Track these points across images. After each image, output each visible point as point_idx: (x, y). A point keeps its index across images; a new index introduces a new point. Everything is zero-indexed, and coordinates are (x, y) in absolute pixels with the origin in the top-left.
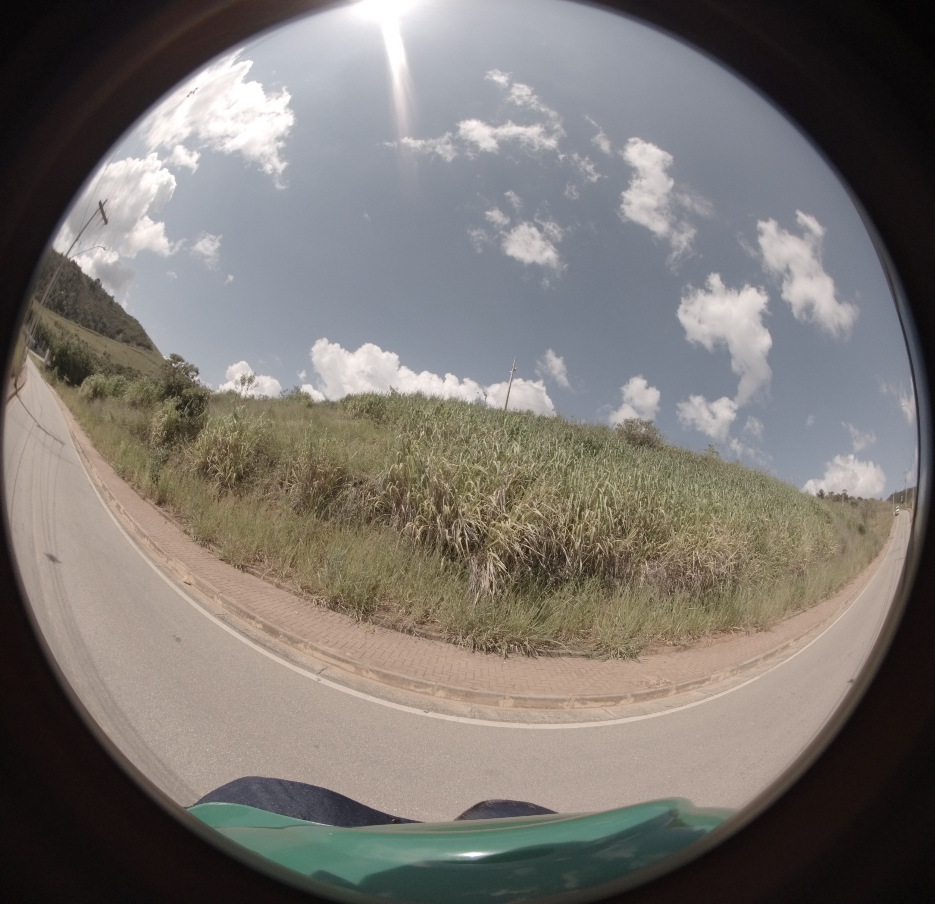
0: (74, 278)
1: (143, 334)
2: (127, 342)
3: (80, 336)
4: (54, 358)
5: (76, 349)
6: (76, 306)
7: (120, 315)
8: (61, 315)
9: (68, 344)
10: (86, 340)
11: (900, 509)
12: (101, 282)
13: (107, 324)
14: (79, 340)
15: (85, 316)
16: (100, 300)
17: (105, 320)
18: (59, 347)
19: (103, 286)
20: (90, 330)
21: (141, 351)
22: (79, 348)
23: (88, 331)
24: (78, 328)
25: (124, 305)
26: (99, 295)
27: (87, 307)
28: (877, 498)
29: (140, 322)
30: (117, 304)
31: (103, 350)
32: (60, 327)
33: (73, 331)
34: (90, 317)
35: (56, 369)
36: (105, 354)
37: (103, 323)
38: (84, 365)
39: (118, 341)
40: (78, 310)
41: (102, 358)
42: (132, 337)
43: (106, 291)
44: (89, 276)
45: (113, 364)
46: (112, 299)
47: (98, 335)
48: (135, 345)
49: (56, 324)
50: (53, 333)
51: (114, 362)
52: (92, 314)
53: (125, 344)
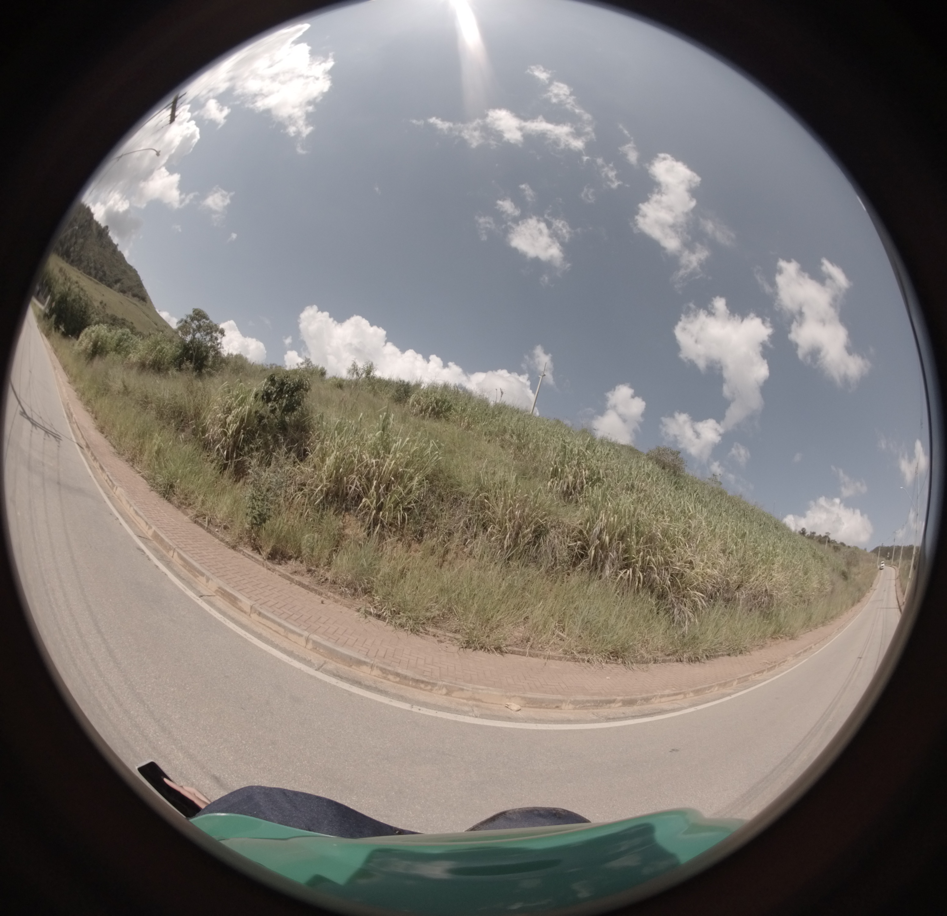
0: (86, 224)
1: (140, 285)
2: (123, 292)
3: (80, 284)
4: (54, 304)
5: (76, 296)
6: (82, 253)
7: (121, 264)
8: (67, 262)
9: (69, 289)
10: (85, 288)
11: (885, 564)
12: (109, 229)
13: (108, 273)
14: (78, 287)
15: (88, 263)
16: (104, 248)
17: (106, 268)
18: (60, 293)
19: (110, 234)
20: (91, 278)
21: (135, 302)
22: (79, 295)
23: (89, 278)
24: (80, 275)
25: (126, 254)
26: (104, 242)
27: (91, 254)
28: (861, 547)
29: (139, 273)
30: (120, 252)
31: (100, 298)
32: (64, 274)
33: (74, 278)
34: (92, 265)
35: (54, 316)
36: (101, 303)
37: (103, 272)
38: (82, 313)
39: (115, 290)
40: (82, 257)
41: (98, 307)
42: (129, 287)
43: (112, 238)
44: (99, 223)
45: (107, 315)
46: (116, 246)
47: (97, 283)
48: (130, 296)
49: (61, 270)
50: (57, 278)
51: (109, 312)
52: (95, 261)
53: (122, 294)
